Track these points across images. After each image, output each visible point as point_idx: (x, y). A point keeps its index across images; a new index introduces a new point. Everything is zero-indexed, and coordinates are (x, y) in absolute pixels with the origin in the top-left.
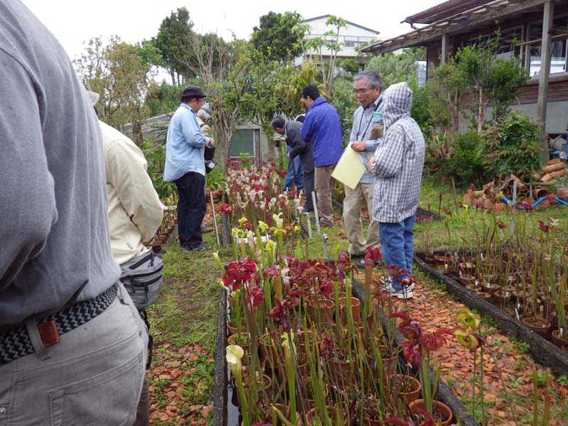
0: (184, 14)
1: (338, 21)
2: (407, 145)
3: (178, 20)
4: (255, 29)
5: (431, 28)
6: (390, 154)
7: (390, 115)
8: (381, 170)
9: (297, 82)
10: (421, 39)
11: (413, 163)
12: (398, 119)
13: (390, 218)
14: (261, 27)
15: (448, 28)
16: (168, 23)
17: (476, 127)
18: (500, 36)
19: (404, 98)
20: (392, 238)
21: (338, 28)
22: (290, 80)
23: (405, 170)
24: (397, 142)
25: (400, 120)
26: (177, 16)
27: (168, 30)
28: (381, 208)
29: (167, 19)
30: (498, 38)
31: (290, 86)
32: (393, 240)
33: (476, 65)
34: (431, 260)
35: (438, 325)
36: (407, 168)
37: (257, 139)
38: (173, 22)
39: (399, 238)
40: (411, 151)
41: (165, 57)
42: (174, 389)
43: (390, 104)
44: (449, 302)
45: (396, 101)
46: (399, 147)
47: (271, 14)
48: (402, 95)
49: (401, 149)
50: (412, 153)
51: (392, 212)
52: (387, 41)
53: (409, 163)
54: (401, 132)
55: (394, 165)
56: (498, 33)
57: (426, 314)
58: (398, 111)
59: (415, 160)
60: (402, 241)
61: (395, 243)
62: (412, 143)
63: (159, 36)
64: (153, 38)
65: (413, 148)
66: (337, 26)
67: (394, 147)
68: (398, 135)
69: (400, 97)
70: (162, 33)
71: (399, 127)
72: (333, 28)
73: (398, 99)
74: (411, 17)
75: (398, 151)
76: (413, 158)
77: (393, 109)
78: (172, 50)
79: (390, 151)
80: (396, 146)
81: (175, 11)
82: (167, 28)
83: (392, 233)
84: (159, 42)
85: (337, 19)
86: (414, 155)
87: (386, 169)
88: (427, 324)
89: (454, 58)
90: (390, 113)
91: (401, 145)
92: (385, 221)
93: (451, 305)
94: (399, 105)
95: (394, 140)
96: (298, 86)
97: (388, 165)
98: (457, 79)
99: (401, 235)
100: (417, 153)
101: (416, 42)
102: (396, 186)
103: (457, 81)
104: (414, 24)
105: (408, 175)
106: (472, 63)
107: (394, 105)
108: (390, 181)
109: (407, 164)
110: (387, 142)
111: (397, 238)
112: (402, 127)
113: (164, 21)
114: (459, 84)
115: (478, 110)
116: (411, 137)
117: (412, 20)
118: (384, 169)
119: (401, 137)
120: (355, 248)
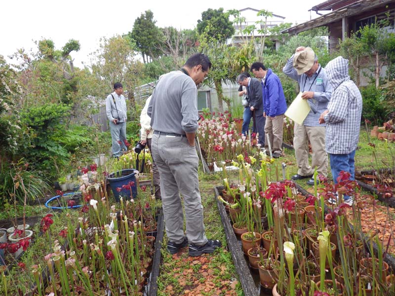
0: (149, 15)
1: (266, 13)
2: (351, 99)
3: (145, 19)
4: (199, 21)
5: (334, 14)
6: (340, 107)
7: (336, 81)
8: (334, 118)
9: (239, 57)
10: (326, 21)
11: (356, 111)
12: (342, 82)
13: (340, 151)
14: (202, 19)
15: (346, 13)
16: (139, 22)
17: (374, 82)
18: (389, 17)
19: (344, 65)
20: (342, 165)
21: (266, 18)
22: (234, 56)
23: (350, 117)
24: (344, 98)
25: (344, 83)
26: (145, 16)
27: (139, 26)
28: (334, 144)
29: (138, 19)
30: (388, 18)
31: (234, 60)
32: (342, 166)
33: (374, 38)
34: (360, 177)
35: (379, 223)
36: (352, 115)
37: (209, 98)
38: (142, 21)
39: (346, 165)
40: (354, 103)
41: (137, 44)
42: (206, 270)
43: (335, 73)
44: (382, 207)
45: (339, 69)
46: (346, 101)
47: (209, 10)
48: (342, 64)
49: (347, 103)
50: (355, 104)
51: (342, 146)
52: (301, 25)
53: (353, 112)
54: (346, 91)
55: (343, 114)
56: (388, 14)
57: (368, 216)
58: (341, 77)
59: (357, 109)
60: (348, 167)
61: (343, 168)
62: (354, 98)
63: (133, 31)
64: (129, 32)
65: (355, 101)
66: (265, 16)
67: (341, 101)
68: (344, 93)
69: (341, 66)
70: (136, 28)
71: (345, 87)
72: (263, 18)
73: (340, 68)
74: (316, 6)
75: (345, 104)
76: (356, 108)
77: (338, 76)
78: (142, 40)
79: (339, 105)
80: (343, 101)
81: (144, 13)
82: (138, 25)
83: (341, 162)
84: (134, 34)
85: (265, 12)
86: (356, 106)
87: (337, 117)
88: (371, 223)
89: (355, 34)
90: (336, 79)
91: (347, 100)
92: (337, 153)
93: (383, 209)
94: (342, 72)
95: (341, 97)
96: (240, 60)
97: (338, 114)
98: (358, 49)
99: (347, 162)
100: (358, 104)
101: (322, 24)
102: (344, 128)
103: (358, 51)
104: (319, 12)
105: (353, 120)
106: (371, 37)
107: (338, 73)
108: (340, 125)
109: (352, 113)
110: (336, 98)
111: (345, 164)
112: (346, 87)
113: (136, 20)
114: (360, 52)
115: (376, 70)
116: (353, 94)
117: (317, 9)
118: (335, 118)
119: (346, 94)
120: (303, 171)
